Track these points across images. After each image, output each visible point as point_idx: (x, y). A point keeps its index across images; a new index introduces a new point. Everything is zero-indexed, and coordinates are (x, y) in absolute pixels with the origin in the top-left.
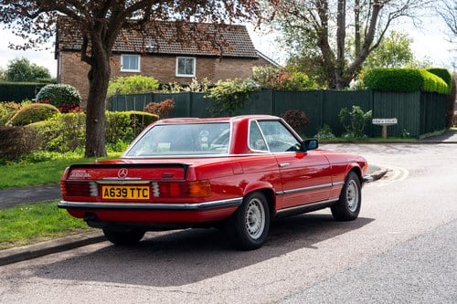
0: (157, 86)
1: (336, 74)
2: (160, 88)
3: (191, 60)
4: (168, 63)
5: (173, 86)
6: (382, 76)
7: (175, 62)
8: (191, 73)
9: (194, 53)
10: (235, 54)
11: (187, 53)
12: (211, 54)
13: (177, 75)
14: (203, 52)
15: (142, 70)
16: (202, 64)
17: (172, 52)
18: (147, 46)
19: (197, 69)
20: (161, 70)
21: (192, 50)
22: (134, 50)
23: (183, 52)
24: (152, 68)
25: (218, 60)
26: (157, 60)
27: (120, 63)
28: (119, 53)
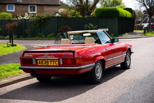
0: (12, 16)
2: (13, 18)
3: (35, 6)
4: (25, 8)
5: (19, 16)
7: (28, 7)
8: (35, 11)
9: (36, 3)
10: (52, 4)
11: (33, 3)
12: (42, 4)
13: (29, 12)
14: (39, 3)
15: (15, 10)
16: (39, 8)
17: (27, 3)
18: (17, 1)
19: (37, 10)
20: (23, 10)
21: (35, 2)
22: (12, 3)
23: (31, 3)
24: (19, 10)
25: (45, 6)
26: (21, 6)
27: (6, 8)
28: (6, 4)
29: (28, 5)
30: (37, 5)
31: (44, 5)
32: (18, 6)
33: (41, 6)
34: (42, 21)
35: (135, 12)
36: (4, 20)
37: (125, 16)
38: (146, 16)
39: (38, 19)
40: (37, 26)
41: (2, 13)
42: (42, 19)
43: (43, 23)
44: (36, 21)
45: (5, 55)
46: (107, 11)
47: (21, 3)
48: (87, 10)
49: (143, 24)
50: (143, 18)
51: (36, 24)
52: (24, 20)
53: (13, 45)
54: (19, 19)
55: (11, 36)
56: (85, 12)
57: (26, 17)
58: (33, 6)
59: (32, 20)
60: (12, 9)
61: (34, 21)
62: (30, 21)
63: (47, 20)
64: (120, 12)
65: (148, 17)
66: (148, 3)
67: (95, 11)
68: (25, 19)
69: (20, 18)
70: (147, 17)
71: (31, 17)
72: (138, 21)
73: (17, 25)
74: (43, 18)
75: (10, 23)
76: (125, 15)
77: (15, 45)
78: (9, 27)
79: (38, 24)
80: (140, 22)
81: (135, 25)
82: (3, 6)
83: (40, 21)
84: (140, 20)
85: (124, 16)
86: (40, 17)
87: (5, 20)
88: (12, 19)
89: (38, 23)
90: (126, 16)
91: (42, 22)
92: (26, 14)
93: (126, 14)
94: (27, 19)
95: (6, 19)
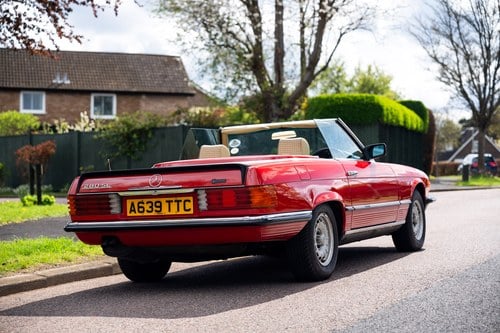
1: (273, 106)
3: (111, 98)
4: (80, 101)
6: (328, 104)
7: (89, 100)
8: (111, 114)
9: (114, 89)
10: (165, 90)
11: (105, 88)
12: (135, 90)
13: (93, 116)
14: (125, 87)
15: (47, 110)
16: (124, 102)
17: (86, 88)
18: (54, 81)
19: (118, 108)
20: (72, 110)
21: (112, 85)
22: (37, 86)
23: (99, 88)
24: (60, 108)
25: (144, 97)
26: (67, 98)
27: (19, 102)
28: (18, 90)
29: (88, 92)
30: (120, 94)
31: (138, 94)
32: (56, 98)
33: (130, 98)
34: (135, 136)
35: (432, 117)
36: (10, 137)
37: (402, 124)
38: (468, 135)
39: (121, 130)
40: (118, 154)
41: (5, 115)
42: (135, 131)
43: (137, 142)
44: (117, 136)
45: (15, 225)
46: (342, 105)
47: (67, 88)
48: (280, 105)
49: (457, 161)
50: (460, 140)
51: (114, 148)
52: (76, 135)
53: (39, 202)
54: (60, 132)
55: (35, 174)
56: (271, 110)
57: (83, 124)
58: (105, 98)
59: (102, 135)
60: (38, 107)
61: (108, 138)
62: (95, 137)
63: (150, 135)
64: (385, 108)
65: (475, 139)
66: (475, 87)
67: (304, 105)
68: (78, 131)
69: (64, 130)
70: (472, 138)
71: (99, 125)
72: (443, 151)
73: (53, 151)
74: (138, 126)
75: (31, 144)
76: (401, 119)
77: (49, 203)
78: (28, 156)
79: (120, 148)
80: (449, 155)
81: (434, 163)
82: (7, 96)
83: (128, 137)
84: (450, 148)
85: (398, 121)
86: (129, 126)
87: (15, 137)
88: (36, 133)
89: (120, 143)
90: (405, 122)
91: (134, 140)
92: (82, 115)
93: (405, 116)
94: (86, 130)
95: (17, 133)
